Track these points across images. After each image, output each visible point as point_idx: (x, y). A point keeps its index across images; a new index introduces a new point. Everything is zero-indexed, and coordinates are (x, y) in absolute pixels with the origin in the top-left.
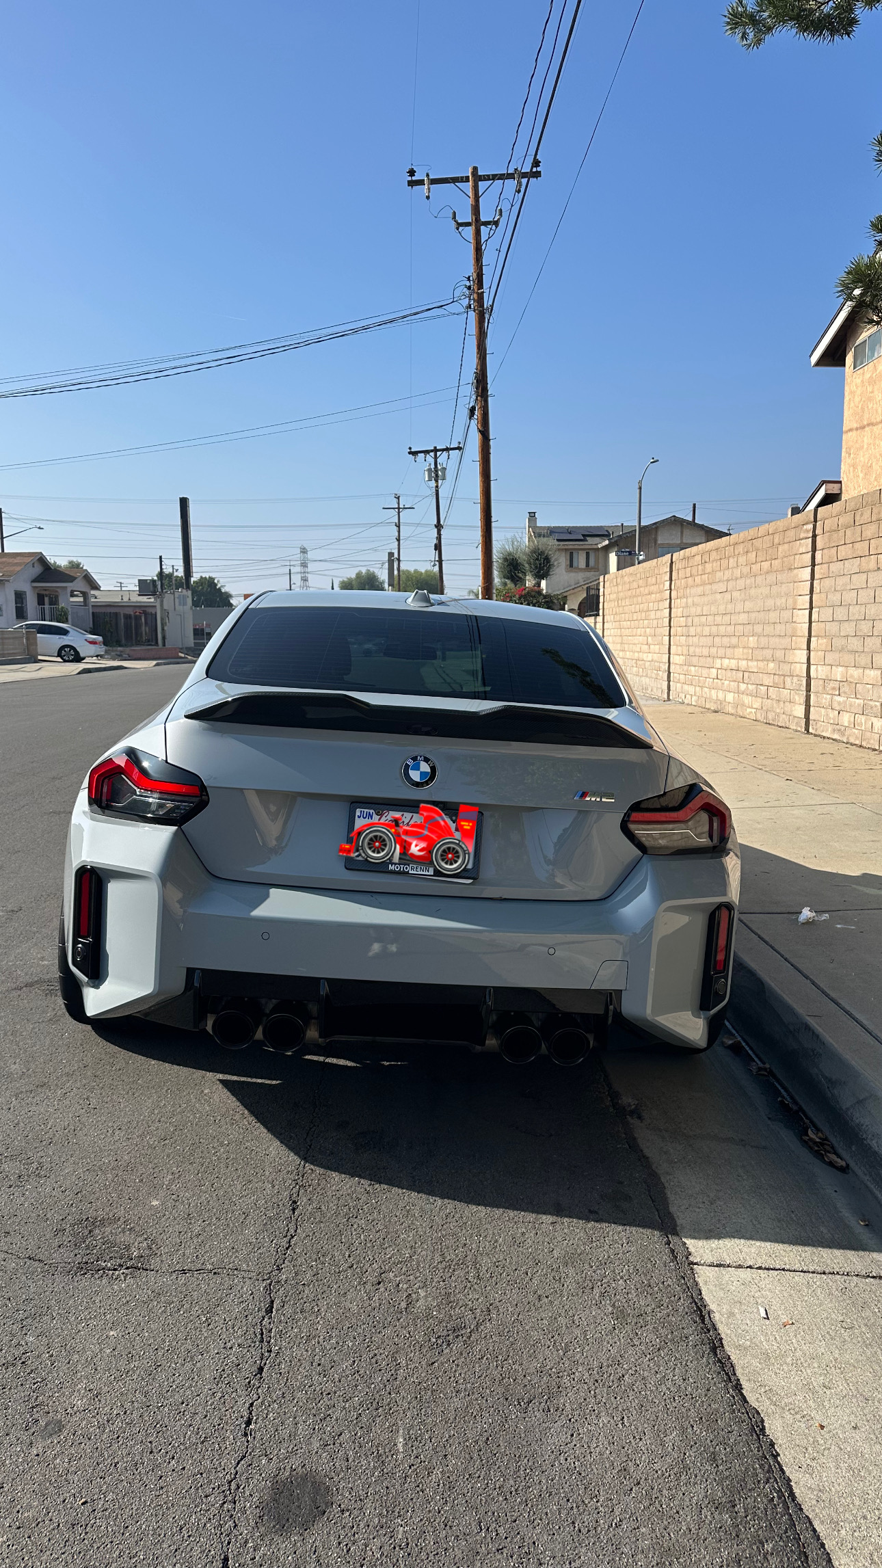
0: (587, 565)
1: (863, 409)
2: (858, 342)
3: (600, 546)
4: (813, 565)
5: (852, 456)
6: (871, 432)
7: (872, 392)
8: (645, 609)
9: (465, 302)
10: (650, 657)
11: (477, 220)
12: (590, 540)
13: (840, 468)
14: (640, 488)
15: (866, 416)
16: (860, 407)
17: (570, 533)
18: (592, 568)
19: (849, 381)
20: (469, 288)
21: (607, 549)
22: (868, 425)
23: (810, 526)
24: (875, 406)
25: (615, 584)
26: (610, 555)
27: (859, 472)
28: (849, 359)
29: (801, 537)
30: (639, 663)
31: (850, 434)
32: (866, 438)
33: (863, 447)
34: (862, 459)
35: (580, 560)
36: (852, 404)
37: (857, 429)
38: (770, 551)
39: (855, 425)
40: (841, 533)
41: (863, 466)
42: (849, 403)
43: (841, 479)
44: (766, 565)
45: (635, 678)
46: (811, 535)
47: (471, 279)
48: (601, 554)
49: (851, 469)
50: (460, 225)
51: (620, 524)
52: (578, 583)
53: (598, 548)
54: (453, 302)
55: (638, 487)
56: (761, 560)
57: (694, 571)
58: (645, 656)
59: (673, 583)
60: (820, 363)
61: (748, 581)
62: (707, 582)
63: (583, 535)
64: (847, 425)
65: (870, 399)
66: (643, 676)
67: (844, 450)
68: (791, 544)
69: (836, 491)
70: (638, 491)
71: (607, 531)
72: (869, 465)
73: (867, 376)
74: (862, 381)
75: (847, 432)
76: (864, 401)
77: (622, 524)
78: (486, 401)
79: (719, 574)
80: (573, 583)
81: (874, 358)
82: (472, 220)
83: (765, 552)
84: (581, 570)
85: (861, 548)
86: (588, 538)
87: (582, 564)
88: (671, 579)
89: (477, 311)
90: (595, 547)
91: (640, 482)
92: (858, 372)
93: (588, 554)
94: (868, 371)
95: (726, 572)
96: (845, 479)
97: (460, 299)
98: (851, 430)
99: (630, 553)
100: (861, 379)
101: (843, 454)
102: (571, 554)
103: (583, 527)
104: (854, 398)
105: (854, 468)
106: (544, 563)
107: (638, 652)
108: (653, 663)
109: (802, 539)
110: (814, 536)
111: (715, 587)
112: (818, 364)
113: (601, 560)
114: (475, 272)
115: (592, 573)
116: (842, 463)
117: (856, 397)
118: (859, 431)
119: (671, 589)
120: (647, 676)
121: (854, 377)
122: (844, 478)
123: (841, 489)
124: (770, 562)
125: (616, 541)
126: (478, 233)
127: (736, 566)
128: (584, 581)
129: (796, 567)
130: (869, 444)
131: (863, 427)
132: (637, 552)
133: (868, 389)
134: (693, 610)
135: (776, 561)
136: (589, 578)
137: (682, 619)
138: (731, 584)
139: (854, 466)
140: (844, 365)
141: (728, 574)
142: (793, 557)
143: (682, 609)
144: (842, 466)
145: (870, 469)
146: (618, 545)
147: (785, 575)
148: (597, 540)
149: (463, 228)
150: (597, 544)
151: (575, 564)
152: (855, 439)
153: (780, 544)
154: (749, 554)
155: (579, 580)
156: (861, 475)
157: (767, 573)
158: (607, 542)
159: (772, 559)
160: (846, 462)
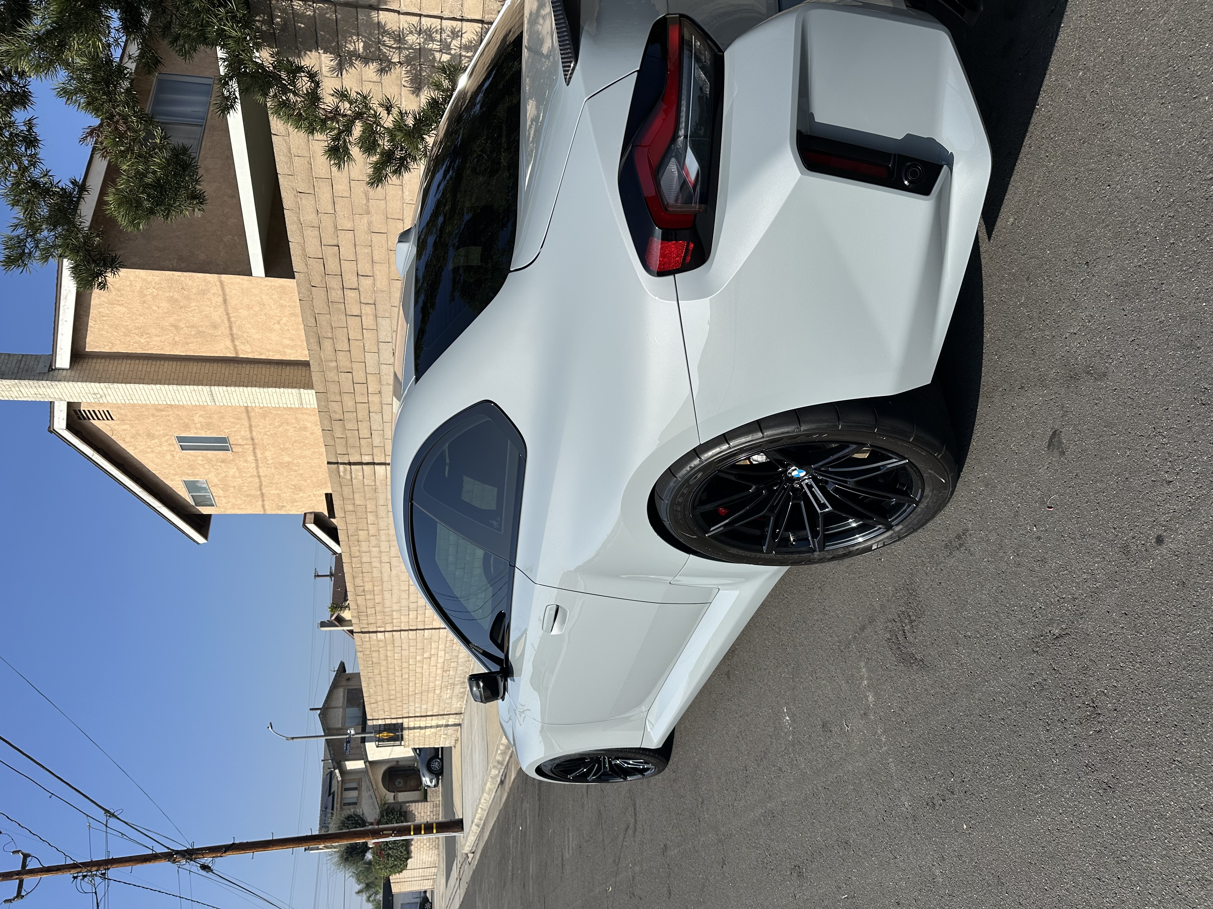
0: (355, 789)
1: (248, 496)
2: (193, 503)
3: (340, 779)
4: (374, 464)
5: (285, 504)
6: (267, 487)
7: (234, 487)
8: (400, 663)
9: (98, 880)
10: (441, 653)
11: (18, 873)
12: (334, 788)
13: (294, 515)
14: (293, 738)
15: (253, 492)
16: (246, 499)
17: (326, 808)
18: (359, 784)
19: (223, 510)
20: (84, 876)
21: (343, 772)
22: (261, 490)
23: (341, 467)
24: (246, 484)
25: (375, 705)
26: (348, 768)
27: (299, 496)
28: (205, 510)
29: (350, 478)
30: (446, 668)
31: (267, 507)
32: (271, 492)
33: (277, 494)
34: (288, 495)
35: (351, 796)
36: (243, 506)
37: (263, 501)
38: (359, 514)
39: (260, 503)
40: (349, 434)
41: (293, 493)
42: (241, 509)
43: (303, 513)
44: (371, 518)
45: (459, 672)
46: (348, 467)
47: (75, 875)
48: (347, 777)
49: (295, 504)
50: (19, 895)
51: (323, 762)
52: (371, 796)
53: (342, 780)
54: (96, 893)
55: (291, 741)
56: (365, 525)
57: (370, 604)
58: (441, 660)
59: (379, 629)
60: (205, 535)
61: (383, 538)
62: (380, 587)
63: (329, 795)
64: (257, 510)
65: (240, 490)
66: (457, 662)
67: (279, 512)
68: (354, 491)
69: (313, 516)
70: (295, 740)
71: (327, 775)
72: (293, 487)
73: (221, 493)
74: (225, 497)
75: (265, 510)
76: (241, 495)
77: (322, 760)
78: (198, 849)
79: (376, 573)
80: (371, 801)
81: (208, 488)
82: (16, 879)
83: (360, 520)
84: (359, 794)
85: (362, 413)
86: (332, 791)
87: (354, 794)
88: (376, 632)
89: (109, 867)
90: (340, 783)
91: (287, 739)
92: (217, 501)
93: (346, 790)
94: (216, 492)
95: (374, 564)
96: (303, 509)
97: (94, 884)
98: (263, 506)
99: (348, 742)
100: (222, 499)
101: (282, 512)
102: (345, 804)
103: (322, 797)
104: (237, 505)
105: (294, 502)
106: (352, 820)
107: (437, 669)
108: (447, 649)
109: (352, 477)
110: (350, 464)
111: (385, 578)
112: (206, 537)
113: (352, 777)
114: (70, 872)
115: (363, 784)
116: (290, 513)
117: (237, 503)
118: (266, 499)
119: (384, 632)
120: (457, 657)
121: (220, 505)
122: (302, 511)
123: (311, 513)
124: (368, 513)
125: (337, 763)
126: (33, 872)
127: (368, 554)
128: (370, 790)
129: (374, 484)
130: (277, 489)
131: (262, 495)
132: (348, 736)
133: (231, 491)
134: (404, 602)
135: (368, 507)
136: (368, 787)
137: (410, 616)
138: (385, 559)
139: (293, 501)
140: (209, 516)
141: (376, 564)
142: (366, 487)
143: (402, 617)
144: (292, 513)
145: (297, 487)
146: (340, 761)
147: (380, 496)
148: (334, 782)
149: (23, 890)
150: (338, 781)
151: (354, 800)
152: (271, 502)
153: (354, 504)
154: (361, 538)
155: (369, 796)
156: (301, 495)
157: (377, 516)
158: (337, 771)
159: (366, 511)
160: (289, 510)
